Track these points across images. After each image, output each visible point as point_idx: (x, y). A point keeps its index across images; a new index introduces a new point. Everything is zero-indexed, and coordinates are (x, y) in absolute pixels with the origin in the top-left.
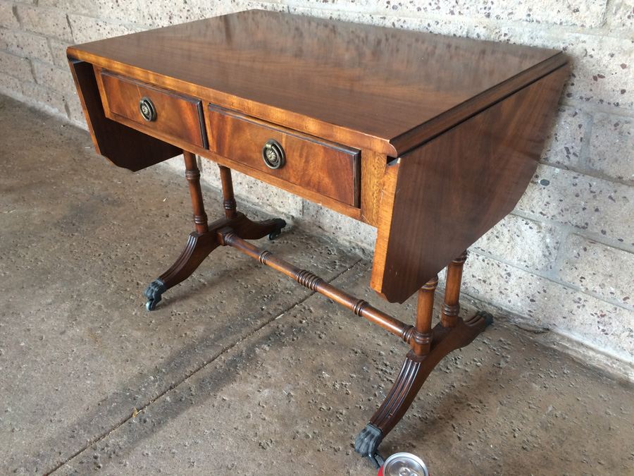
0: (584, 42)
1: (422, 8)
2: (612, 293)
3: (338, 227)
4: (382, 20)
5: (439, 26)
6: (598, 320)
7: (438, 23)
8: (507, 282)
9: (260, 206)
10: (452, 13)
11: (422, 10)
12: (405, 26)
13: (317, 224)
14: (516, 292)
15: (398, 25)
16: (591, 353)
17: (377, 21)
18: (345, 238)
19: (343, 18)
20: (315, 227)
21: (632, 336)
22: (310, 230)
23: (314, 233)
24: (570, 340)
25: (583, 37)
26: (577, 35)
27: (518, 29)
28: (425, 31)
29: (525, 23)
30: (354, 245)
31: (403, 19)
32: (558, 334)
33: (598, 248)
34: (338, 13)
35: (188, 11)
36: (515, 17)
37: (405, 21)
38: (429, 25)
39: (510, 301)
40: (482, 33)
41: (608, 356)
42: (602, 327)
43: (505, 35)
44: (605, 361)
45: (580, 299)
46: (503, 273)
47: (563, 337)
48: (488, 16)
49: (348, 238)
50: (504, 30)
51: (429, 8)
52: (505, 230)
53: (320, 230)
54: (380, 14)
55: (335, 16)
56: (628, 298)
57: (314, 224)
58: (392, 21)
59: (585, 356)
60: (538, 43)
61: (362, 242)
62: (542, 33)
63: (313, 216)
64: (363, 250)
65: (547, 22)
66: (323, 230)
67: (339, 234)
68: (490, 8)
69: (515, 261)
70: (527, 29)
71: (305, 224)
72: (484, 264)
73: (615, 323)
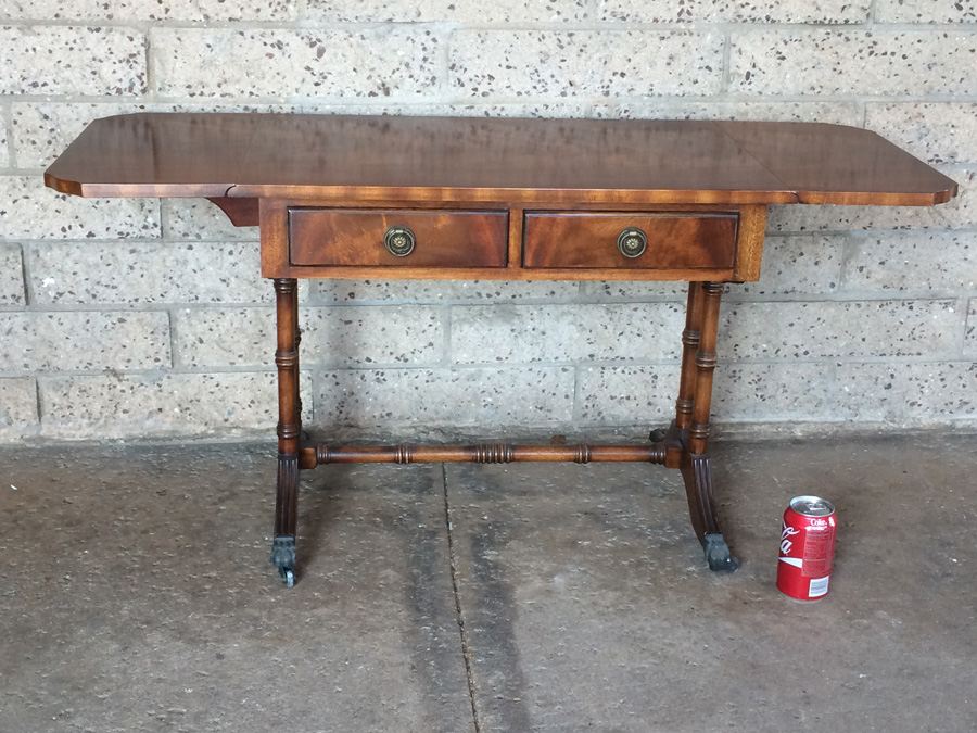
0: (705, 109)
1: (523, 92)
2: (765, 351)
3: (384, 414)
4: (468, 110)
5: (550, 110)
6: (756, 386)
7: (547, 107)
8: (655, 387)
9: (211, 436)
10: (564, 94)
11: (524, 95)
12: (503, 114)
13: (344, 422)
14: (666, 395)
15: (493, 114)
16: (756, 428)
17: (461, 111)
18: (402, 425)
19: (405, 112)
20: (342, 429)
21: (786, 391)
22: (334, 436)
23: (345, 438)
24: (732, 425)
25: (704, 105)
26: (698, 104)
27: (637, 104)
28: (531, 116)
29: (646, 98)
30: (422, 429)
31: (499, 106)
32: (719, 424)
33: (745, 308)
34: (398, 107)
35: (52, 130)
36: (634, 93)
37: (503, 109)
38: (536, 110)
39: (659, 411)
40: (603, 111)
41: (770, 423)
42: (759, 394)
43: (626, 111)
44: (771, 430)
45: (734, 372)
46: (649, 378)
47: (724, 425)
48: (607, 94)
49: (408, 423)
50: (623, 107)
51: (534, 92)
52: (647, 323)
53: (353, 430)
54: (462, 103)
55: (392, 111)
56: (778, 350)
57: (338, 426)
58: (484, 110)
59: (751, 434)
60: (659, 116)
61: (432, 420)
62: (662, 106)
63: (330, 414)
64: (440, 430)
65: (669, 94)
66: (358, 427)
67: (391, 423)
68: (608, 87)
69: (662, 356)
70: (647, 104)
71: (321, 431)
72: (626, 376)
73: (770, 384)
